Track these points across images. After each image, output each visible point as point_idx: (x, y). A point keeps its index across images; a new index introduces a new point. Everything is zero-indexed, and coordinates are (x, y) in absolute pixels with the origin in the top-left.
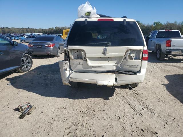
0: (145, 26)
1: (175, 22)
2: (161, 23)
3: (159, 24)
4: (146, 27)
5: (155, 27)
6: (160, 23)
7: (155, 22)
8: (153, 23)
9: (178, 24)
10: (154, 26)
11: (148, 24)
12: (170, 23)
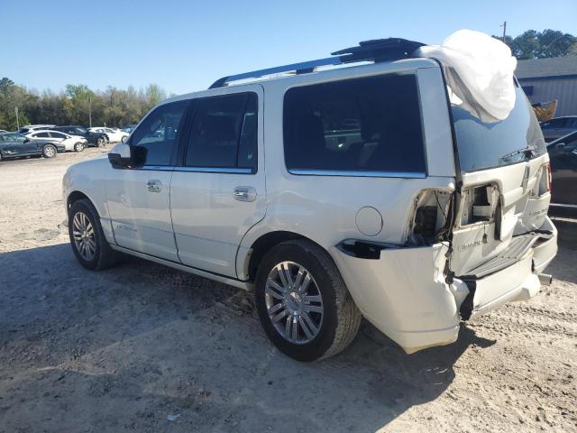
0: (37, 97)
1: (131, 89)
2: (90, 88)
3: (86, 91)
4: (44, 102)
5: (74, 101)
6: (86, 88)
7: (69, 87)
8: (65, 89)
9: (137, 95)
10: (70, 98)
11: (49, 90)
12: (118, 89)
